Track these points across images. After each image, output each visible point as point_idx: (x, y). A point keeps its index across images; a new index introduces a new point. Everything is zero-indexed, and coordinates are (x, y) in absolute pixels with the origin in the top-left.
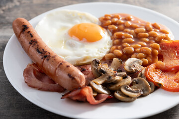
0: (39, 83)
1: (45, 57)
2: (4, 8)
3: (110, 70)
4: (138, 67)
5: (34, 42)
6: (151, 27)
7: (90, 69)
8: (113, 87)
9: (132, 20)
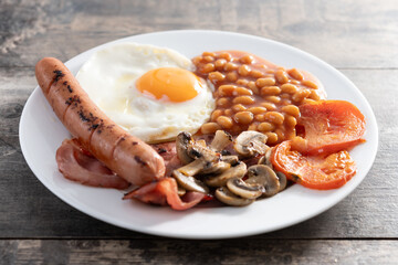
0: (83, 173)
1: (95, 127)
2: (17, 39)
3: (209, 151)
4: (259, 146)
5: (75, 101)
6: (286, 75)
7: (174, 150)
8: (214, 181)
9: (253, 62)
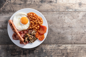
1: (16, 34)
4: (34, 33)
5: (14, 29)
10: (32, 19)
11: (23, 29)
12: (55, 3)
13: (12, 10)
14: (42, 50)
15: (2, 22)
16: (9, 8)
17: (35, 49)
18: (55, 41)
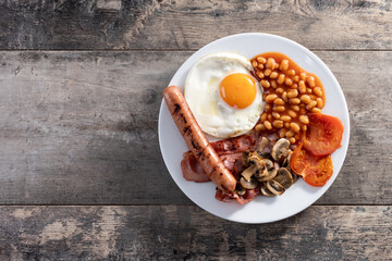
1: (200, 154)
4: (285, 152)
5: (188, 130)
10: (274, 84)
11: (229, 131)
12: (381, 8)
13: (180, 40)
14: (319, 234)
15: (132, 96)
16: (163, 32)
17: (286, 225)
18: (383, 189)
